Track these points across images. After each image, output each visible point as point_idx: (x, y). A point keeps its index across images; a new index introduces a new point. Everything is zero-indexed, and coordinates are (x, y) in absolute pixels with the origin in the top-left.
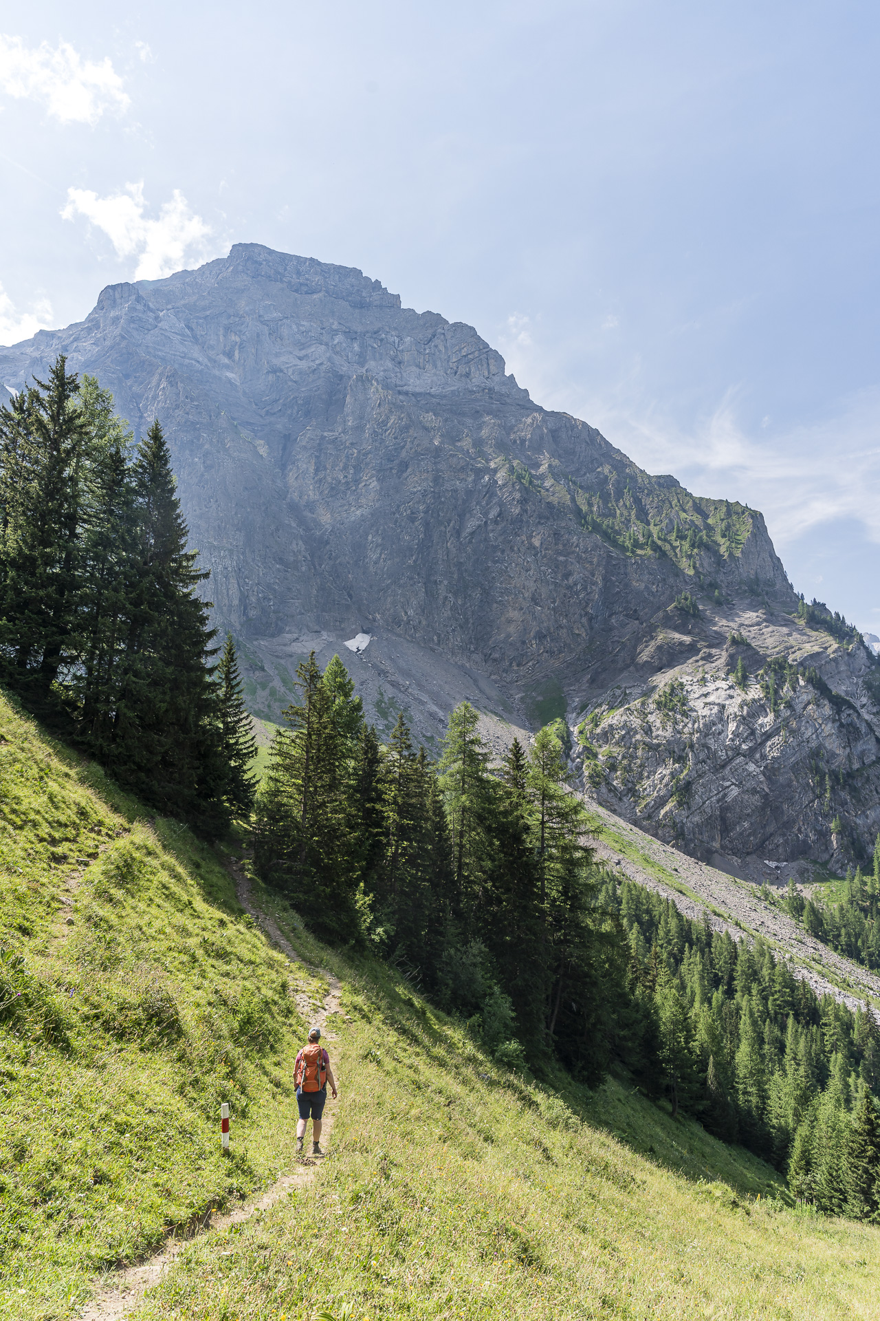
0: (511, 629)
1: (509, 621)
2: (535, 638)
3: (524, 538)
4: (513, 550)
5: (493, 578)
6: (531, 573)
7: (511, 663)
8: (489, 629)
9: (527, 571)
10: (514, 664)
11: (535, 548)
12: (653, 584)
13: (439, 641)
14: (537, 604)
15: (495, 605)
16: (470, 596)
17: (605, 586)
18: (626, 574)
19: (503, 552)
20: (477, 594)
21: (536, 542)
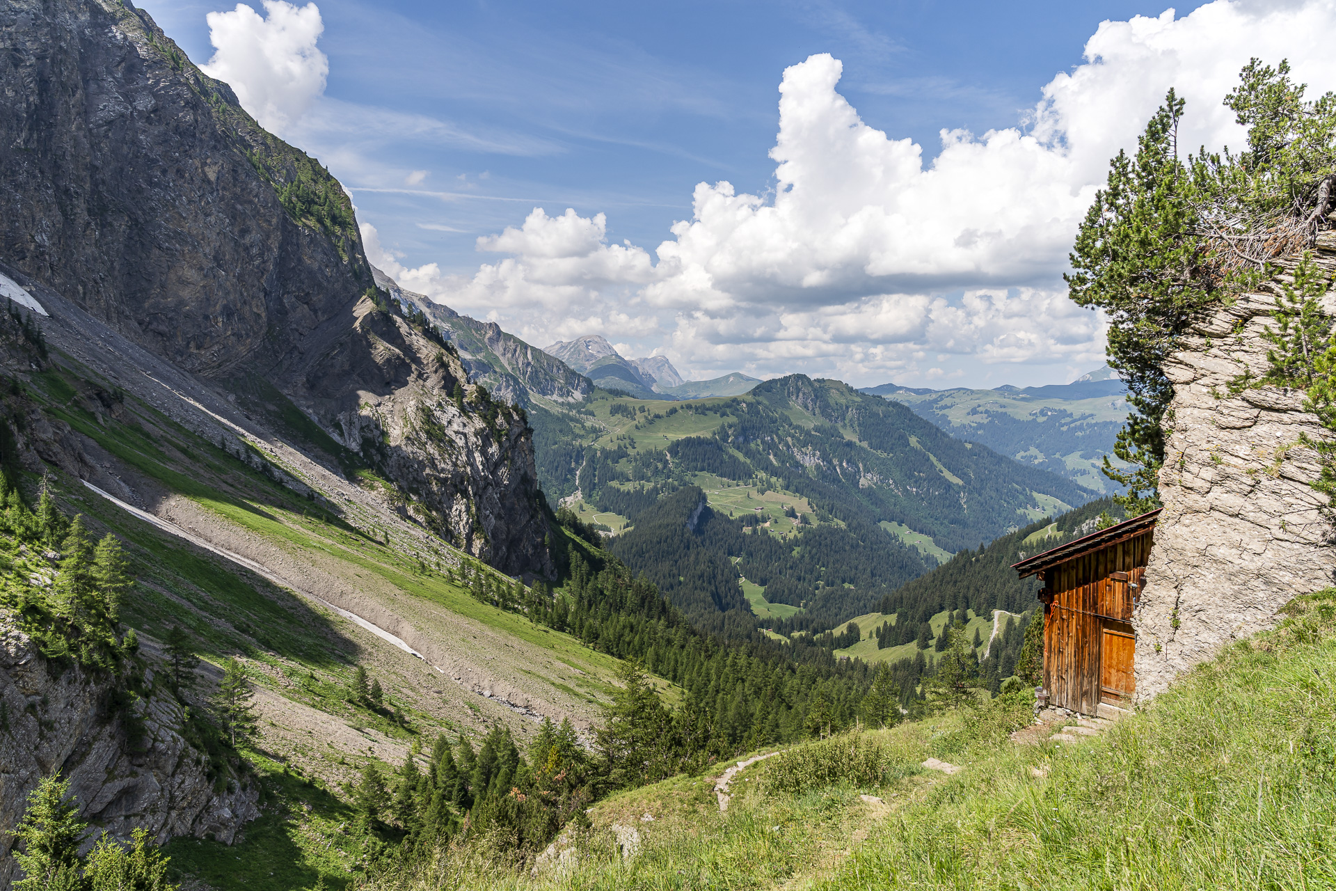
0: (186, 293)
1: (183, 282)
2: (222, 313)
3: (197, 163)
4: (183, 177)
5: (152, 209)
6: (212, 219)
7: (188, 343)
8: (144, 284)
9: (207, 215)
10: (192, 344)
11: (209, 182)
12: (327, 266)
13: (85, 293)
14: (219, 266)
15: (157, 251)
16: (111, 225)
17: (280, 256)
18: (298, 245)
19: (164, 172)
20: (121, 225)
21: (212, 176)
